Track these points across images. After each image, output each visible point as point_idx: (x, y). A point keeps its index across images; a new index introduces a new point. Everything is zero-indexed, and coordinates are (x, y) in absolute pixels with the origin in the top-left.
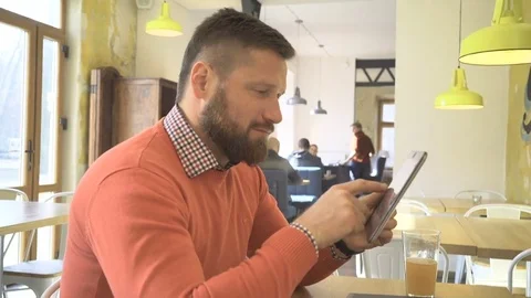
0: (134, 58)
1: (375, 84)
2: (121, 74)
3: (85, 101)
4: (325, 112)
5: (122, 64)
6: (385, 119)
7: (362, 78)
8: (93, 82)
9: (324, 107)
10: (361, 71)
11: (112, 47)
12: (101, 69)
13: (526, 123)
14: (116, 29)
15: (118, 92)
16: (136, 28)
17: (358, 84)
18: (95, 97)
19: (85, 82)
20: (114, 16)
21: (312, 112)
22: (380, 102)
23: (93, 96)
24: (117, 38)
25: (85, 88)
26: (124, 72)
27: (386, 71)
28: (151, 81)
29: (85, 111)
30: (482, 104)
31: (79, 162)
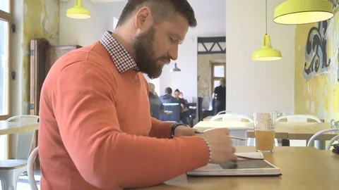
0: (58, 33)
1: (210, 52)
2: (51, 43)
3: (27, 60)
4: (179, 70)
5: (51, 37)
6: (216, 75)
7: (202, 49)
8: (32, 48)
9: (178, 67)
10: (201, 45)
11: (44, 25)
12: (38, 40)
13: (307, 68)
14: (46, 14)
15: (49, 54)
16: (59, 14)
17: (199, 53)
18: (34, 58)
19: (26, 48)
20: (45, 6)
21: (171, 71)
22: (213, 65)
23: (32, 57)
24: (47, 20)
25: (27, 52)
26: (52, 42)
27: (216, 45)
28: (71, 47)
29: (27, 67)
30: (281, 56)
31: (24, 100)
